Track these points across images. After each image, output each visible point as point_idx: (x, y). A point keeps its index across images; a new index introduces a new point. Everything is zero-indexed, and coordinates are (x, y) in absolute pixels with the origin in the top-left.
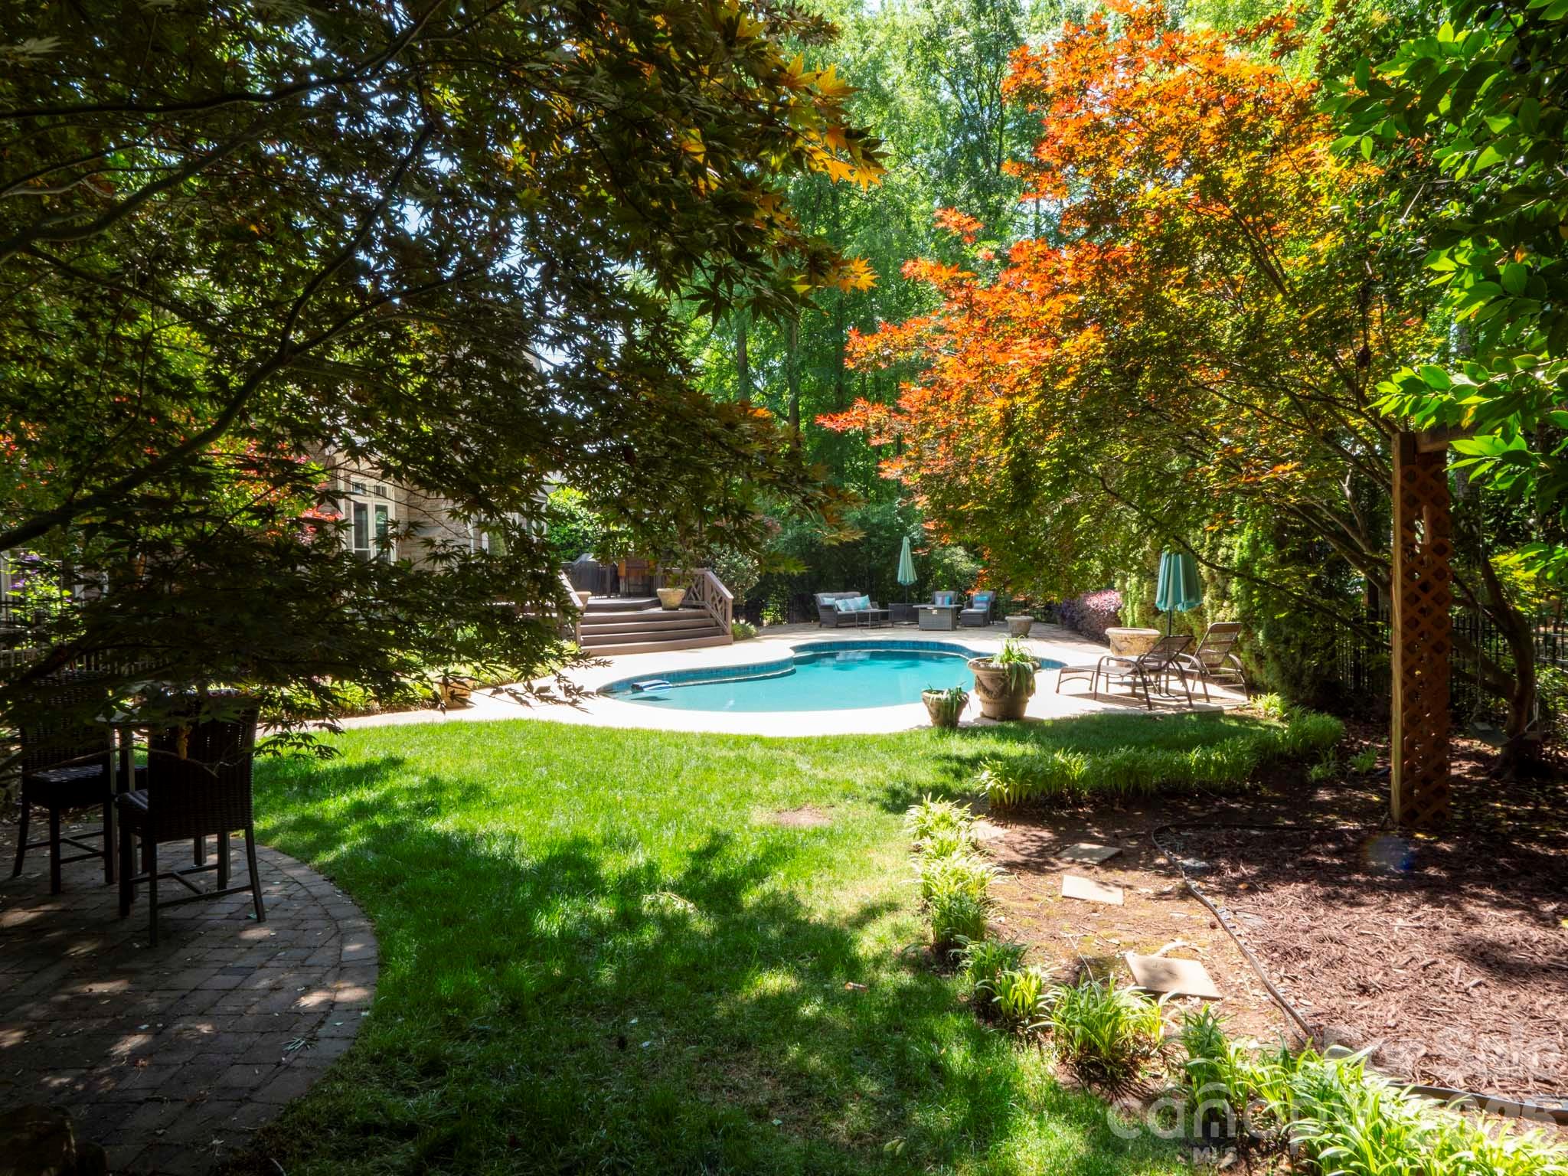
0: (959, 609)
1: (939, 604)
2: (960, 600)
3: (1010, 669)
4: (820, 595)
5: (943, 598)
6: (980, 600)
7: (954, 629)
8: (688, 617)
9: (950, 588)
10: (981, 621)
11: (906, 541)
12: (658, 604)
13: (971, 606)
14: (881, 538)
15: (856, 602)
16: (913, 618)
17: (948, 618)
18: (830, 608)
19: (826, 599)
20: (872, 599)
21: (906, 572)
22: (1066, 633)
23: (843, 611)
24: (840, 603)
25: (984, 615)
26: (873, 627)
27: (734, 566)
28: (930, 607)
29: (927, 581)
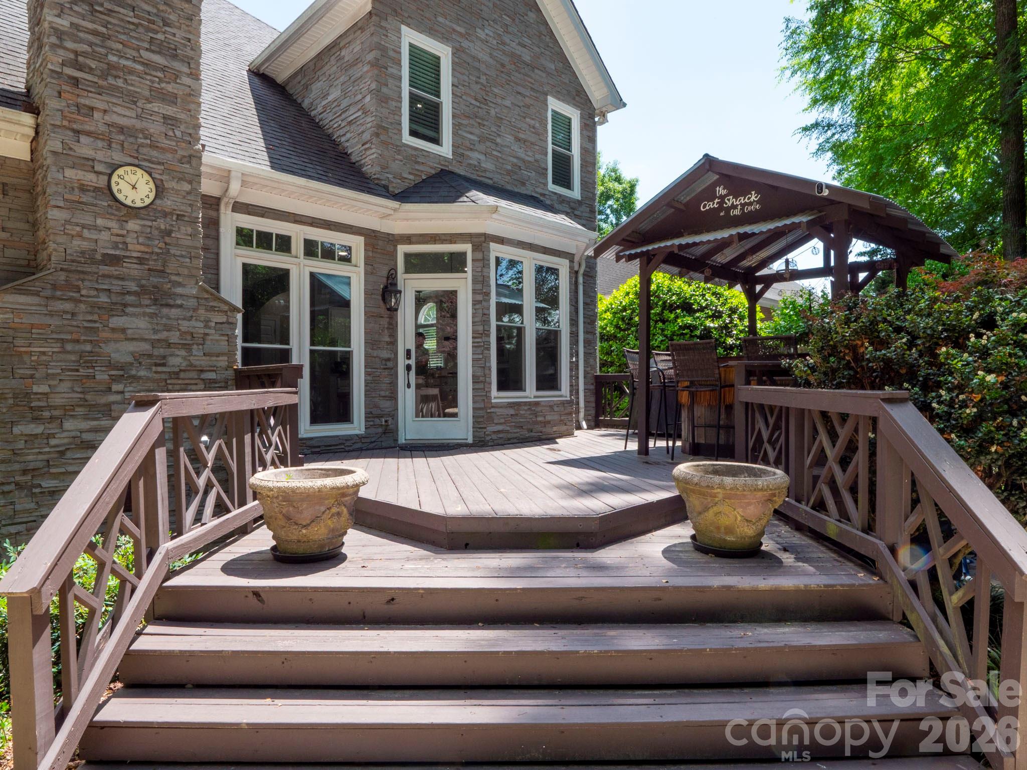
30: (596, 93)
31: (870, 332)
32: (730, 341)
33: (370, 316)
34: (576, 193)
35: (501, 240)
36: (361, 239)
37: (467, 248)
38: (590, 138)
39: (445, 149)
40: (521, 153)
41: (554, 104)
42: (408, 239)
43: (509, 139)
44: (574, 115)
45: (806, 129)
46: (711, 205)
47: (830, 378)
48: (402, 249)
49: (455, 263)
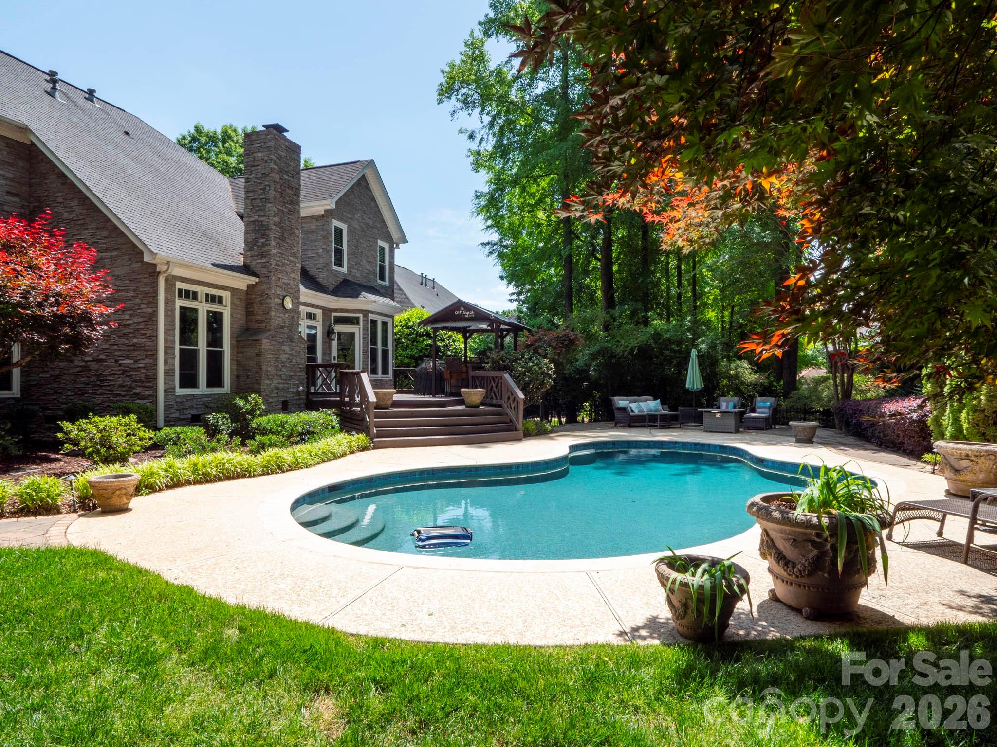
0: (742, 414)
1: (724, 407)
2: (743, 406)
3: (834, 527)
4: (616, 398)
5: (728, 404)
6: (763, 407)
7: (737, 431)
8: (485, 414)
9: (735, 395)
10: (763, 425)
11: (694, 353)
12: (462, 402)
13: (753, 411)
14: (672, 351)
15: (649, 405)
16: (697, 420)
17: (731, 422)
18: (624, 409)
19: (621, 402)
20: (663, 403)
21: (694, 379)
22: (851, 439)
23: (636, 412)
24: (633, 406)
25: (766, 419)
26: (662, 427)
27: (529, 370)
28: (714, 411)
29: (714, 388)
30: (395, 235)
31: (502, 359)
32: (449, 353)
33: (324, 342)
34: (387, 283)
35: (372, 312)
36: (320, 311)
37: (361, 315)
38: (392, 257)
39: (344, 270)
40: (369, 268)
41: (380, 243)
42: (336, 310)
43: (365, 261)
44: (386, 246)
45: (483, 244)
46: (460, 312)
47: (493, 369)
48: (333, 314)
49: (354, 321)
